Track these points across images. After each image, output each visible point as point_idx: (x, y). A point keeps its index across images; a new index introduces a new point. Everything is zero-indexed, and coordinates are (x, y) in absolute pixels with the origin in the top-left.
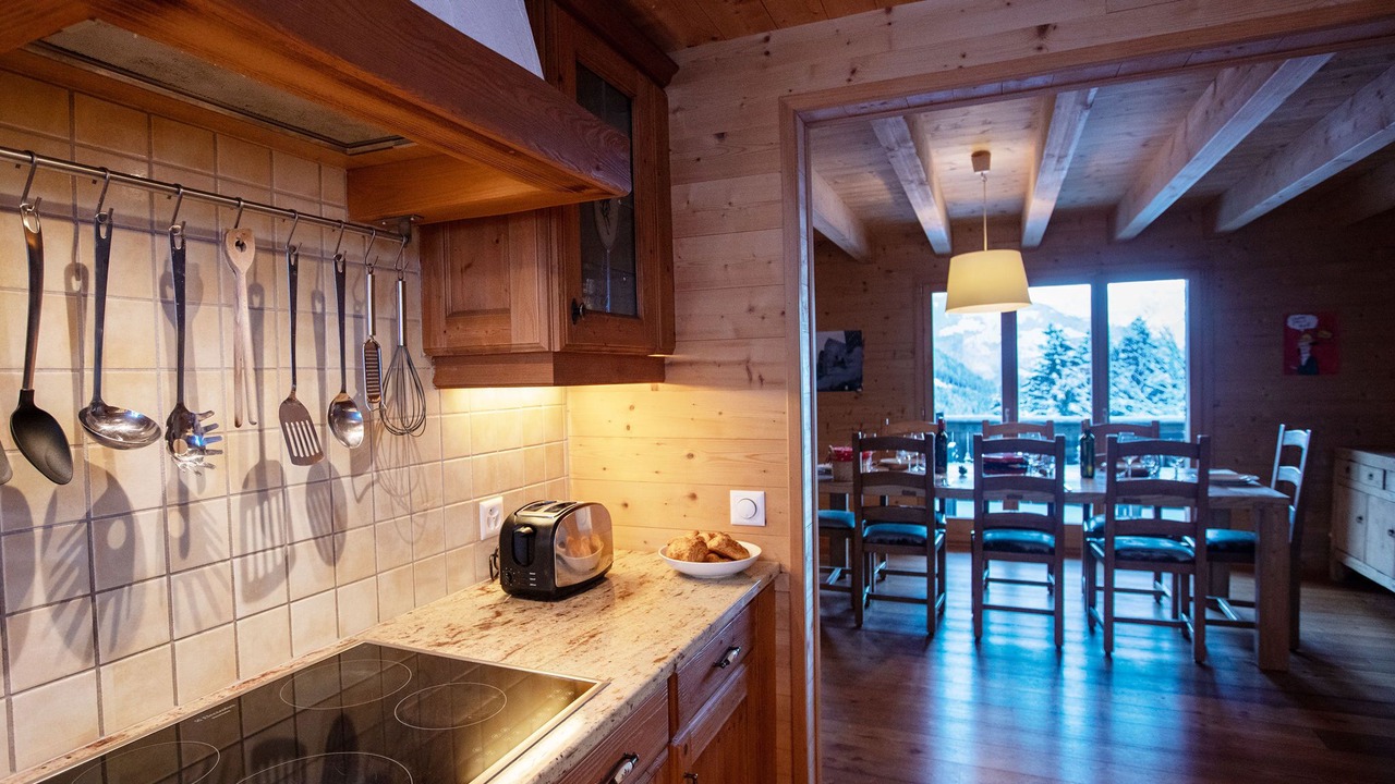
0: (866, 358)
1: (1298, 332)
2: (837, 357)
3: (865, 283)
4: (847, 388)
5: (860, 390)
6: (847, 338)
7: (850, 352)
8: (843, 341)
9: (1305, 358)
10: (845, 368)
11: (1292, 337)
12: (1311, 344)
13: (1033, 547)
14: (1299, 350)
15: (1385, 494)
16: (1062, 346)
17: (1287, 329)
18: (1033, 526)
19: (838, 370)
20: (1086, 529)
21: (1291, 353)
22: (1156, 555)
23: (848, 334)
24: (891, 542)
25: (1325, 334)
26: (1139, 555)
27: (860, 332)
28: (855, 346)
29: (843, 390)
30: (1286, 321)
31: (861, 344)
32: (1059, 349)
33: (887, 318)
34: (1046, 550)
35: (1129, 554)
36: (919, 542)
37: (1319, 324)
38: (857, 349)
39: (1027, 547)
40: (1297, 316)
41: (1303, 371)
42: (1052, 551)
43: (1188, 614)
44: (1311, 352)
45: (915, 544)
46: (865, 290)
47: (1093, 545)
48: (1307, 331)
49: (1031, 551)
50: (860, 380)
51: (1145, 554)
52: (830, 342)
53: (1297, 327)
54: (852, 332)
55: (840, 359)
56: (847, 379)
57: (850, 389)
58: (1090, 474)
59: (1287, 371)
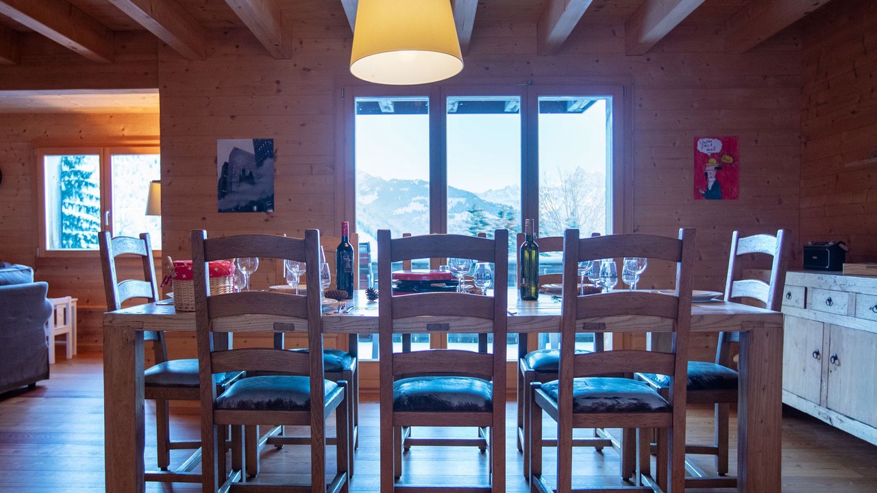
0: (278, 173)
1: (706, 155)
2: (244, 171)
3: (278, 82)
4: (255, 208)
5: (271, 211)
6: (256, 149)
7: (260, 164)
8: (252, 151)
9: (711, 181)
10: (253, 183)
11: (701, 159)
12: (716, 168)
13: (464, 401)
14: (706, 174)
15: (806, 314)
16: (481, 222)
17: (696, 152)
18: (464, 370)
19: (245, 186)
20: (524, 368)
21: (701, 178)
22: (624, 402)
23: (257, 143)
24: (259, 406)
25: (728, 159)
26: (603, 405)
27: (272, 140)
28: (265, 158)
29: (252, 210)
30: (696, 145)
31: (272, 156)
32: (480, 225)
33: (303, 125)
34: (481, 404)
35: (589, 403)
36: (300, 402)
37: (723, 147)
38: (268, 162)
39: (455, 402)
40: (705, 140)
41: (709, 195)
42: (489, 406)
43: (648, 475)
44: (717, 176)
45: (294, 407)
46: (279, 91)
47: (539, 391)
48: (713, 155)
49: (461, 409)
50: (271, 199)
51: (609, 402)
52: (236, 151)
53: (704, 150)
54: (263, 141)
55: (247, 173)
56: (255, 199)
57: (259, 210)
58: (533, 295)
59: (697, 196)
